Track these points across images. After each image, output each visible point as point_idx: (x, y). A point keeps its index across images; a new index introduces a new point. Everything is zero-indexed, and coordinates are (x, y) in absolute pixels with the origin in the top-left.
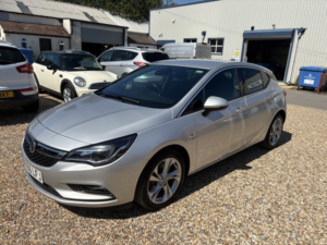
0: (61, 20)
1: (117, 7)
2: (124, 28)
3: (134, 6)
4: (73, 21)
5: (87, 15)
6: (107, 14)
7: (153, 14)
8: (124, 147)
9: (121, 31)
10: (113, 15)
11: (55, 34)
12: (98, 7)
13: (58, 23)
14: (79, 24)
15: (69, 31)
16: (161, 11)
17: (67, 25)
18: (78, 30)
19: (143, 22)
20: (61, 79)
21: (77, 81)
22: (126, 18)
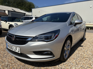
0: (5, 11)
1: (22, 8)
2: (25, 14)
3: (27, 8)
4: (9, 11)
5: (13, 9)
6: (19, 10)
7: (33, 10)
8: (57, 35)
9: (24, 14)
10: (21, 10)
11: (3, 15)
12: (16, 8)
13: (4, 12)
14: (11, 12)
15: (7, 14)
16: (35, 9)
17: (7, 12)
18: (10, 13)
19: (30, 12)
20: (9, 24)
21: (15, 25)
22: (25, 11)
